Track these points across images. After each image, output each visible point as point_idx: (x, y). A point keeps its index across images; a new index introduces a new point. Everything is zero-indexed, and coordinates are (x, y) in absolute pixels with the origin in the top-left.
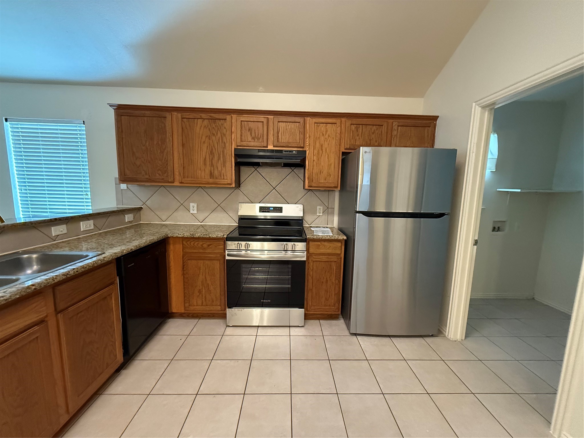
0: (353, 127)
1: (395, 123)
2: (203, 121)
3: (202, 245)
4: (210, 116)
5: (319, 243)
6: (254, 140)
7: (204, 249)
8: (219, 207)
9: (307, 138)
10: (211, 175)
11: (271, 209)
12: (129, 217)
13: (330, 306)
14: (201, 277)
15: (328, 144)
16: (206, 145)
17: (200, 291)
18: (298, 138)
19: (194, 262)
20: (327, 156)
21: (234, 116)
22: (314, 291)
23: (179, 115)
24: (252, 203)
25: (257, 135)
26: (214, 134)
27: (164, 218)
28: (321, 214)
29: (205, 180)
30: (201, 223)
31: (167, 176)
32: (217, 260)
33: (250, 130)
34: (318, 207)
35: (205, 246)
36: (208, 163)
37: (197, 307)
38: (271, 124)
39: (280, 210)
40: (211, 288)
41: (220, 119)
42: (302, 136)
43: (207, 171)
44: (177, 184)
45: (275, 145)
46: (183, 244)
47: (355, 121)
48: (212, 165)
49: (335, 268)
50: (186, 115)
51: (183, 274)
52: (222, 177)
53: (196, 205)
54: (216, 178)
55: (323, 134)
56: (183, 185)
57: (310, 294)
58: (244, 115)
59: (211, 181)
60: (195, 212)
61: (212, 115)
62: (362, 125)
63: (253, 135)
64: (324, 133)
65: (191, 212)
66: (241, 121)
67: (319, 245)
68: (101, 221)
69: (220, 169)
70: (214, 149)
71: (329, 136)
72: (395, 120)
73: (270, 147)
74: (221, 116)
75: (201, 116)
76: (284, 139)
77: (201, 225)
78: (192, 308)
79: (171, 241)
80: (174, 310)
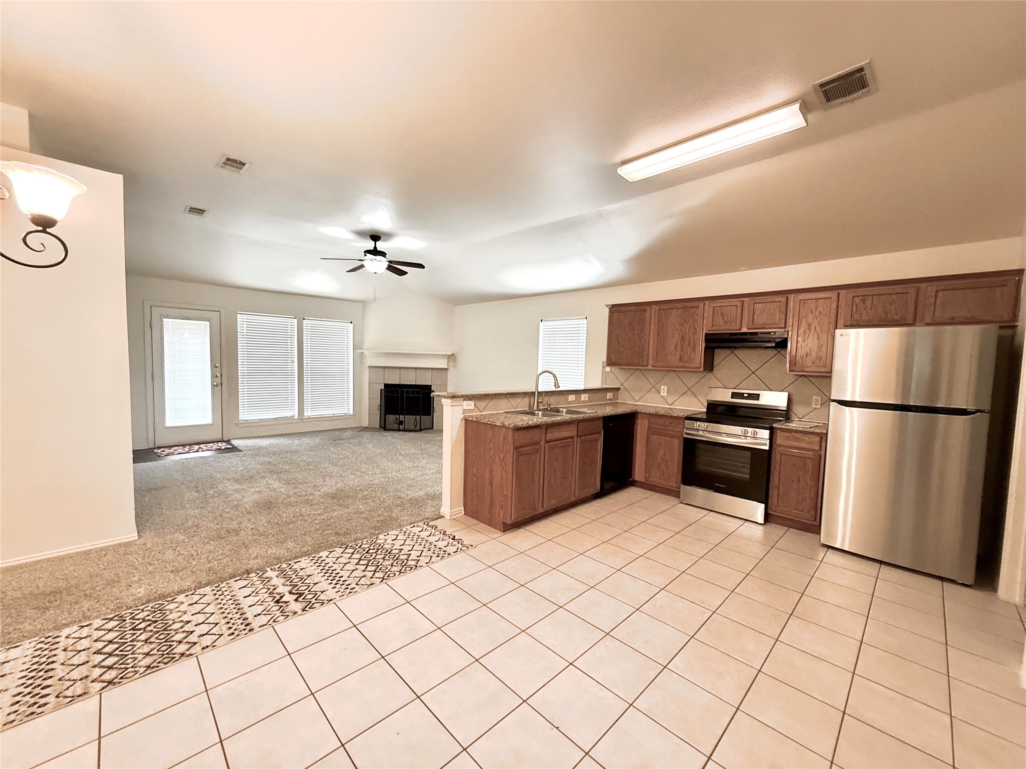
0: (857, 300)
1: (931, 289)
2: (677, 311)
3: (665, 422)
4: (685, 306)
5: (789, 434)
6: (726, 324)
7: (666, 426)
8: (690, 391)
9: (790, 317)
10: (681, 359)
11: (745, 395)
12: (609, 395)
13: (802, 511)
14: (661, 452)
15: (819, 322)
16: (678, 332)
17: (659, 466)
18: (778, 318)
19: (656, 437)
20: (816, 336)
21: (707, 303)
22: (781, 488)
23: (657, 308)
24: (726, 388)
25: (729, 319)
26: (686, 322)
27: (637, 398)
28: (819, 407)
29: (674, 364)
30: (671, 405)
31: (643, 361)
32: (677, 438)
33: (722, 314)
34: (814, 397)
35: (667, 423)
36: (679, 348)
37: (656, 479)
38: (746, 305)
39: (757, 397)
40: (670, 464)
41: (692, 307)
42: (783, 316)
43: (678, 357)
44: (650, 367)
45: (749, 327)
46: (649, 420)
47: (860, 291)
48: (682, 350)
49: (810, 467)
50: (663, 307)
51: (647, 447)
52: (691, 361)
53: (666, 388)
54: (686, 362)
55: (812, 312)
56: (656, 369)
57: (776, 491)
58: (717, 301)
59: (681, 364)
60: (665, 394)
61: (686, 304)
62: (872, 295)
63: (725, 318)
64: (813, 310)
65: (662, 394)
66: (714, 307)
67: (789, 437)
68: (593, 395)
69: (689, 353)
70: (685, 335)
71: (820, 312)
72: (930, 284)
73: (744, 330)
74: (695, 304)
75: (675, 306)
76: (760, 320)
77: (670, 408)
78: (651, 479)
79: (640, 416)
80: (637, 479)
